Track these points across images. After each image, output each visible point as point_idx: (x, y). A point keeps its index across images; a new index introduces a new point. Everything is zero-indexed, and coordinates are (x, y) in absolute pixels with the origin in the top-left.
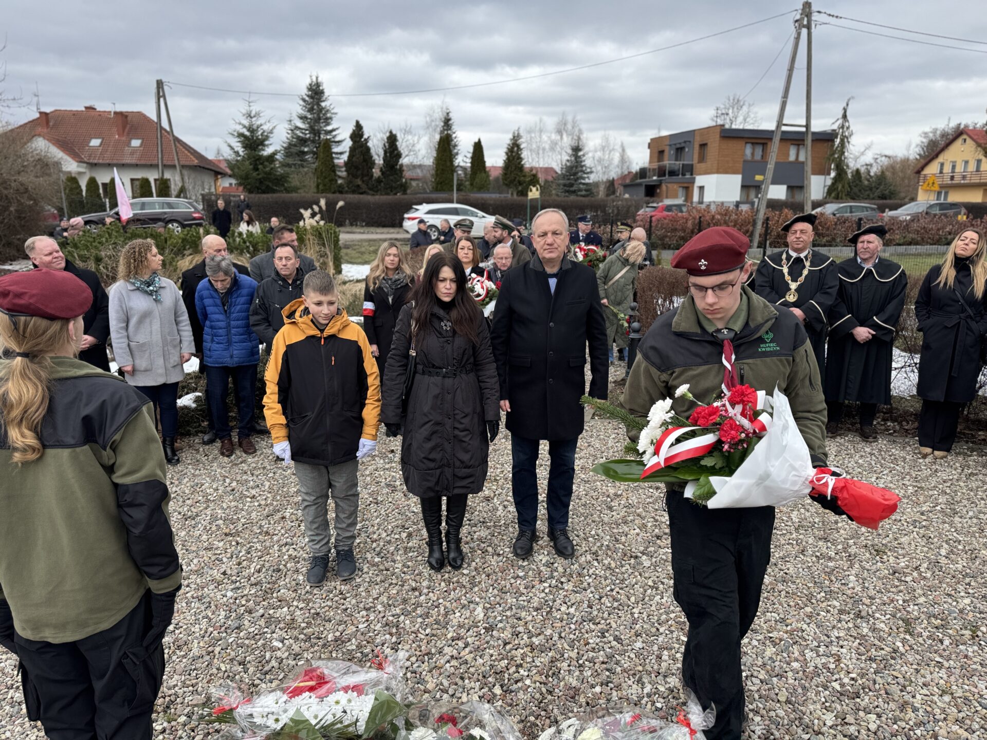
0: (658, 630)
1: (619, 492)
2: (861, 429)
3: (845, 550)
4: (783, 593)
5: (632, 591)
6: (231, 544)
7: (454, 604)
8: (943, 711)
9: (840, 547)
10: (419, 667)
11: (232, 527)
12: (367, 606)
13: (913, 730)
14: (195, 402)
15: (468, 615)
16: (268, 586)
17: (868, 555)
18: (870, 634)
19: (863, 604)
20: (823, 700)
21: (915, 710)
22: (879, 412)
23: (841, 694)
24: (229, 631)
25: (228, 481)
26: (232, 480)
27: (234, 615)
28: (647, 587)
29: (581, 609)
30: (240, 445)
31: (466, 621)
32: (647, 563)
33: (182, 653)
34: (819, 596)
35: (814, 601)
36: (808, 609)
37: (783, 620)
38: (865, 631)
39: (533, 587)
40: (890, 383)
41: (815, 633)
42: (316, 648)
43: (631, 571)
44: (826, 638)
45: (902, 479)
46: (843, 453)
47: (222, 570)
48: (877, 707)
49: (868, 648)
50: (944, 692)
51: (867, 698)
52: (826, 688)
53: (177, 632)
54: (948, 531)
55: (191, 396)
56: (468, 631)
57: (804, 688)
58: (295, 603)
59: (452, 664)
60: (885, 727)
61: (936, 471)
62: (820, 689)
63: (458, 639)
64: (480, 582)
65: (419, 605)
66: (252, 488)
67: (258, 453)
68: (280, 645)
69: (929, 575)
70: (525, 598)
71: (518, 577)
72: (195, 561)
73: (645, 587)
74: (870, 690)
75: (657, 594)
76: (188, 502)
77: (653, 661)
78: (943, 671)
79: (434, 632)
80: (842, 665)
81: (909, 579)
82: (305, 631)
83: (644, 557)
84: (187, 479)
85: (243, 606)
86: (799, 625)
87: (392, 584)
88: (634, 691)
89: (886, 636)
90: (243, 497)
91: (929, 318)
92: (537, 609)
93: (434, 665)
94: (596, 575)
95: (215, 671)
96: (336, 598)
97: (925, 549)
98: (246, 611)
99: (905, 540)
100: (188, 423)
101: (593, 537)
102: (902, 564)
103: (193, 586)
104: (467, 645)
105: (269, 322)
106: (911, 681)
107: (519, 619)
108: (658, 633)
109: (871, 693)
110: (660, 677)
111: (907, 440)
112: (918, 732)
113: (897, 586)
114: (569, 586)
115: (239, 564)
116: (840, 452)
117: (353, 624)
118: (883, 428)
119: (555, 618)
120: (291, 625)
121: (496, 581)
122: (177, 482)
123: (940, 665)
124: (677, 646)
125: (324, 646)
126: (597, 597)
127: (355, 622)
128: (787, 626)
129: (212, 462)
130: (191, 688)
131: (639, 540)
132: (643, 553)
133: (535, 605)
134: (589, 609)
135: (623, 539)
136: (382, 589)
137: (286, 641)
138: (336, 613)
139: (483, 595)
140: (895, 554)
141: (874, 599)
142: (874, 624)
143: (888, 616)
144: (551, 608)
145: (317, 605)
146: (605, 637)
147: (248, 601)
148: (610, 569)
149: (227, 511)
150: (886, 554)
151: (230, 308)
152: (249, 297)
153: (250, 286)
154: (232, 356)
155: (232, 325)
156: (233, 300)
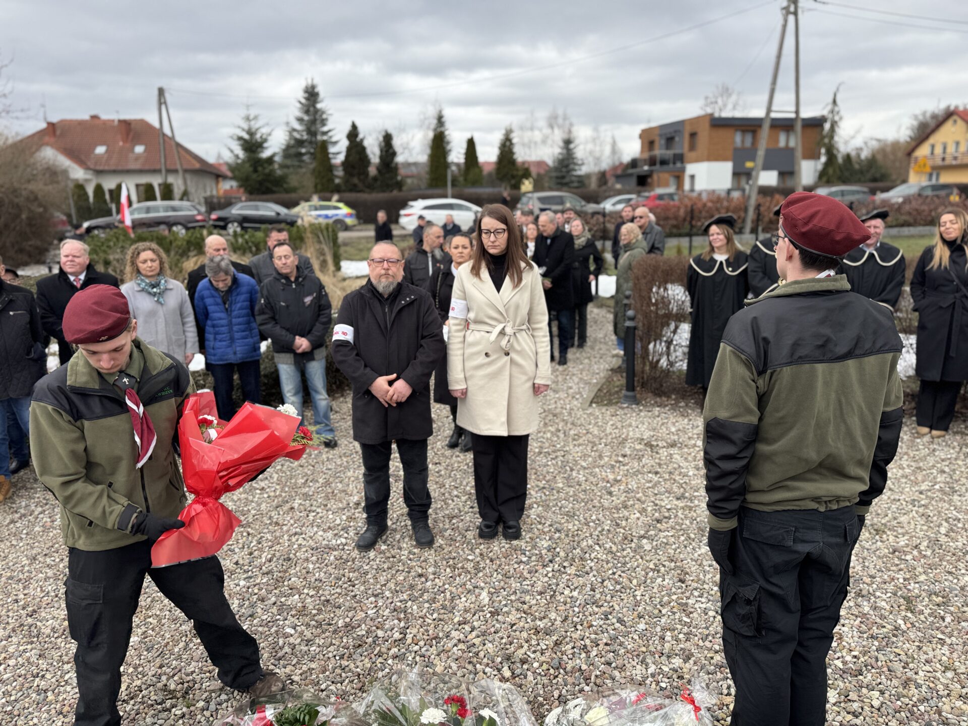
0: (660, 611)
1: (619, 478)
5: (633, 574)
7: (460, 589)
8: (947, 687)
10: (427, 650)
12: (375, 593)
13: (917, 706)
15: (473, 600)
16: (279, 575)
18: (871, 612)
19: (864, 583)
21: (918, 686)
23: (844, 672)
27: (247, 603)
28: (648, 570)
29: (584, 592)
31: (472, 606)
32: (648, 547)
38: (866, 609)
39: (536, 572)
42: (327, 634)
43: (632, 554)
47: (235, 561)
48: (880, 683)
49: (870, 626)
50: (947, 669)
51: (869, 675)
54: (948, 510)
56: (474, 615)
58: (306, 591)
59: (459, 647)
60: (889, 703)
61: (934, 450)
63: (465, 623)
64: (484, 568)
65: (425, 591)
68: (293, 632)
69: (929, 553)
70: (528, 583)
71: (521, 562)
73: (646, 570)
74: (873, 667)
75: (659, 577)
77: (656, 642)
78: (946, 648)
79: (441, 617)
80: (844, 643)
81: (909, 557)
82: (316, 618)
85: (256, 594)
87: (398, 570)
88: (638, 672)
89: (887, 614)
91: (924, 298)
92: (541, 593)
93: (441, 648)
94: (598, 559)
96: (345, 586)
97: (925, 528)
98: (258, 599)
99: (903, 519)
101: (594, 521)
102: (902, 543)
104: (473, 629)
105: (276, 320)
106: (914, 658)
107: (524, 603)
108: (660, 615)
109: (873, 671)
110: (664, 658)
112: (922, 708)
113: (897, 565)
114: (571, 570)
115: (251, 554)
117: (362, 610)
119: (559, 601)
120: (302, 611)
121: (500, 566)
123: (942, 642)
124: (679, 627)
125: (335, 632)
126: (599, 580)
127: (364, 608)
130: (208, 674)
131: (640, 524)
133: (539, 589)
134: (592, 593)
135: (624, 523)
136: (389, 576)
137: (298, 628)
138: (346, 600)
139: (488, 580)
140: (895, 533)
141: (874, 578)
142: (876, 602)
143: (889, 595)
144: (555, 592)
145: (327, 593)
146: (608, 619)
147: (260, 589)
148: (612, 552)
149: (238, 503)
150: (886, 533)
151: (230, 306)
152: (248, 295)
153: (249, 284)
154: (235, 353)
155: (234, 323)
156: (234, 298)
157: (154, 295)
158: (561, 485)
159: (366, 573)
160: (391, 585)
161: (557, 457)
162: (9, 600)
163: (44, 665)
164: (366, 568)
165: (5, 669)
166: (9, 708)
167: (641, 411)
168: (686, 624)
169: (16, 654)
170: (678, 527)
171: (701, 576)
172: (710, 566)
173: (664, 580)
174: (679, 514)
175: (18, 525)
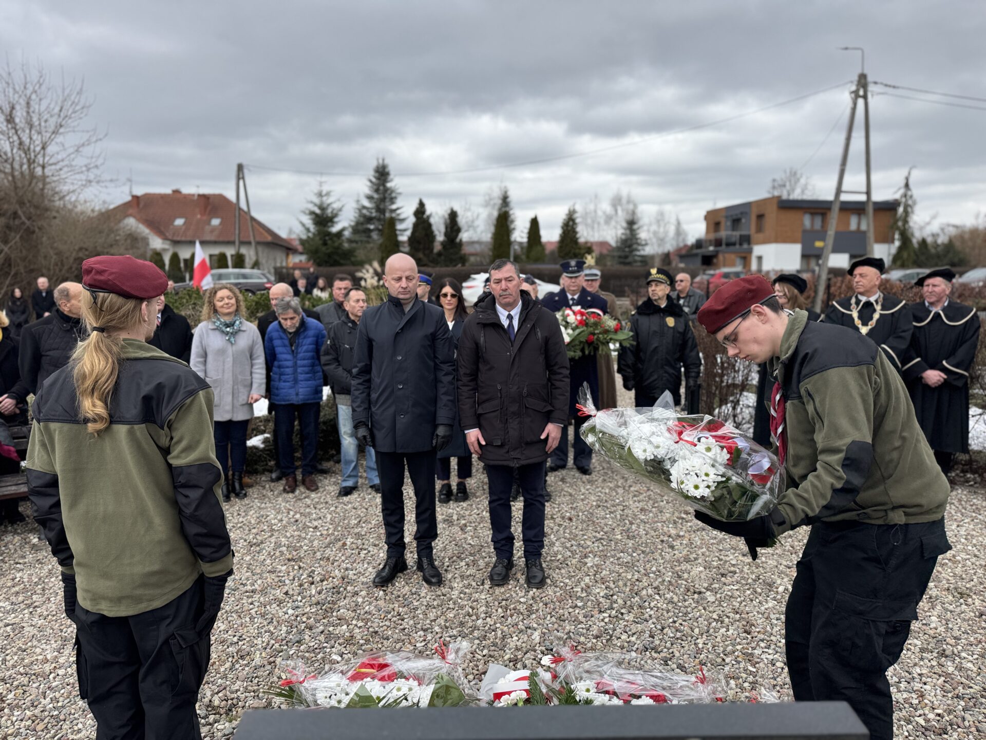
0: (724, 660)
1: (682, 533)
5: (695, 624)
6: (293, 568)
7: (512, 629)
10: (476, 684)
11: (295, 553)
12: (425, 627)
14: (263, 442)
16: (329, 606)
17: (951, 597)
18: (956, 673)
19: (947, 644)
20: (906, 734)
23: (926, 729)
24: (290, 644)
25: (292, 513)
26: (296, 513)
27: (295, 630)
28: (711, 620)
29: (642, 638)
30: (303, 482)
31: (524, 645)
32: (711, 599)
33: (245, 662)
39: (592, 616)
40: (968, 432)
43: (694, 605)
44: (907, 674)
47: (285, 591)
49: (955, 685)
52: (909, 722)
53: (240, 643)
55: (261, 438)
56: (525, 654)
62: (902, 723)
64: (537, 610)
65: (475, 628)
66: (315, 520)
67: (321, 490)
68: (339, 659)
70: (584, 626)
71: (576, 606)
72: (259, 582)
73: (709, 620)
74: (959, 727)
75: (723, 627)
76: (254, 531)
79: (492, 653)
80: (926, 701)
82: (363, 648)
83: (708, 593)
84: (253, 512)
85: (304, 622)
87: (449, 608)
89: (974, 675)
90: (305, 527)
92: (597, 637)
94: (658, 607)
95: (275, 679)
96: (394, 619)
98: (306, 627)
100: (256, 462)
101: (654, 573)
103: (256, 604)
105: (338, 361)
108: (724, 663)
109: (959, 730)
114: (630, 617)
115: (301, 585)
117: (410, 643)
118: (962, 479)
119: (615, 645)
120: (350, 640)
121: (554, 609)
122: (243, 514)
124: (744, 675)
126: (659, 627)
127: (413, 641)
129: (277, 497)
130: (252, 694)
131: (703, 577)
132: (707, 589)
133: (594, 633)
134: (651, 639)
135: (686, 576)
136: (439, 613)
137: (344, 656)
138: (394, 633)
139: (541, 622)
140: (981, 598)
141: (960, 639)
142: (961, 663)
144: (611, 636)
145: (375, 625)
146: (668, 665)
147: (309, 618)
148: (673, 603)
149: (291, 539)
150: (971, 597)
151: (297, 348)
152: (315, 339)
153: (316, 328)
154: (297, 394)
155: (298, 364)
156: (300, 341)
157: (227, 333)
158: (619, 537)
159: (416, 609)
160: (441, 621)
161: (615, 511)
164: (416, 604)
165: (54, 678)
166: (56, 713)
168: (751, 673)
169: (67, 664)
170: (743, 582)
171: (768, 628)
172: (777, 620)
173: (728, 630)
174: (746, 569)
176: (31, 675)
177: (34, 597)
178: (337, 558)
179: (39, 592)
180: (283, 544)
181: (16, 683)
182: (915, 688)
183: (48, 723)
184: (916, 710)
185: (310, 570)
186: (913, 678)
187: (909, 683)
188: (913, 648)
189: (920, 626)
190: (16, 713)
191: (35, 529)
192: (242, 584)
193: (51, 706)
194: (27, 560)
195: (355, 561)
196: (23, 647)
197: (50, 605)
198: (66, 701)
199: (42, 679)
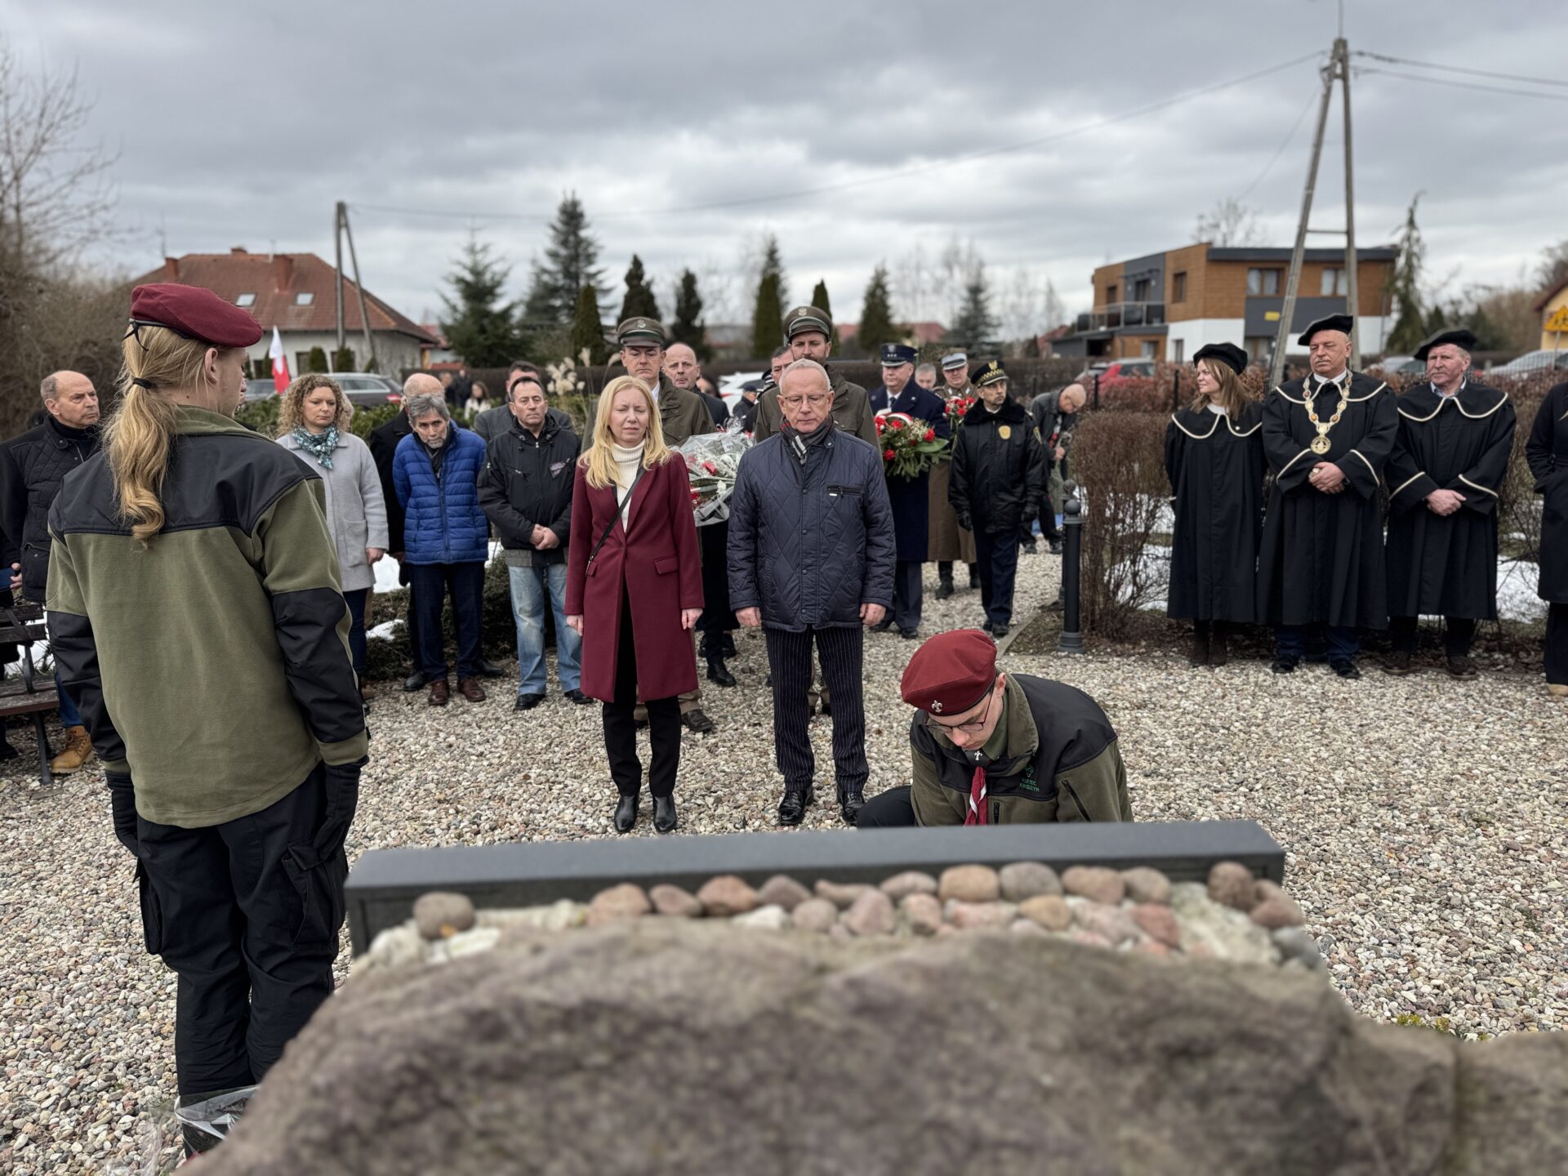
2: (1450, 662)
3: (1423, 820)
4: (1320, 875)
6: (447, 813)
9: (1415, 816)
11: (448, 792)
14: (392, 633)
17: (1462, 827)
18: (1467, 929)
19: (1455, 890)
20: (1388, 1014)
22: (1478, 638)
23: (1418, 1007)
25: (442, 735)
26: (449, 734)
30: (461, 690)
34: (1379, 880)
35: (1371, 886)
36: (1362, 897)
37: (1319, 911)
40: (1495, 592)
41: (1374, 927)
44: (1392, 933)
45: (1521, 728)
46: (1420, 696)
47: (434, 844)
48: (1479, 1024)
49: (1463, 945)
51: (1461, 1013)
52: (1392, 998)
55: (389, 625)
57: (1355, 998)
62: (1382, 999)
66: (479, 744)
67: (488, 701)
69: (1565, 853)
72: (394, 833)
74: (1467, 1002)
76: (382, 762)
80: (1419, 969)
81: (1532, 857)
84: (380, 735)
86: (1348, 916)
89: (1493, 931)
90: (464, 754)
91: (1553, 470)
99: (1524, 807)
100: (383, 662)
102: (1521, 839)
105: (506, 497)
106: (1536, 991)
109: (1467, 1006)
111: (1528, 677)
113: (1512, 867)
115: (459, 836)
116: (1414, 693)
118: (1486, 662)
128: (1326, 917)
129: (419, 712)
140: (1508, 825)
141: (1473, 884)
142: (1474, 916)
143: (1495, 906)
149: (442, 772)
150: (1493, 825)
151: (444, 475)
152: (472, 460)
153: (474, 444)
154: (447, 549)
155: (447, 502)
156: (449, 464)
157: (318, 454)
162: (85, 891)
163: (133, 972)
165: (76, 978)
166: (81, 1025)
167: (1089, 661)
169: (94, 958)
175: (101, 797)
176: (39, 974)
177: (38, 865)
178: (516, 797)
179: (44, 857)
180: (429, 779)
181: (15, 986)
182: (1403, 953)
183: (70, 1039)
184: (1403, 981)
185: (473, 814)
186: (1401, 938)
187: (1394, 945)
188: (1401, 897)
189: (1414, 866)
190: (18, 1027)
191: (33, 768)
192: (366, 837)
193: (73, 1016)
194: (23, 813)
195: (544, 799)
196: (25, 935)
197: (64, 875)
198: (96, 1009)
199: (57, 979)
